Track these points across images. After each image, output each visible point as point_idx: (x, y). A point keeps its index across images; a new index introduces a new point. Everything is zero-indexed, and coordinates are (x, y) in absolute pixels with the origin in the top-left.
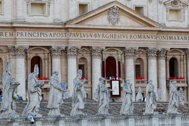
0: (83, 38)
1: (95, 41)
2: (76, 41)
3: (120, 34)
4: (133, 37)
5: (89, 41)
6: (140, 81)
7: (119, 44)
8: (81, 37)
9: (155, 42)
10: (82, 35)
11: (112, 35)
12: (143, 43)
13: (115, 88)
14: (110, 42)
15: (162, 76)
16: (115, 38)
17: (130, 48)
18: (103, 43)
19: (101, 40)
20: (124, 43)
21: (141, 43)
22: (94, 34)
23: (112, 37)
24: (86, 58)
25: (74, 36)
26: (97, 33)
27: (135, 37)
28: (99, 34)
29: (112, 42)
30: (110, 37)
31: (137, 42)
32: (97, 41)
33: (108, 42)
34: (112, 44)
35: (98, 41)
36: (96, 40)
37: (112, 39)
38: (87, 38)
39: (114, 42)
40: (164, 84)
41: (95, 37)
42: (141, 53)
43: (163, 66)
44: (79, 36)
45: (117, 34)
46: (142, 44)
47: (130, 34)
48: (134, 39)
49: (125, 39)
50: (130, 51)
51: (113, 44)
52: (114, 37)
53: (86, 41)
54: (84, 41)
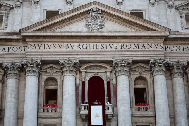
0: (48, 50)
1: (65, 53)
2: (36, 54)
3: (105, 44)
4: (125, 46)
5: (56, 53)
6: (142, 109)
7: (103, 56)
8: (44, 49)
9: (161, 53)
10: (46, 47)
11: (92, 45)
12: (141, 54)
13: (97, 116)
14: (89, 53)
15: (177, 100)
16: (97, 48)
17: (120, 61)
18: (78, 55)
19: (75, 52)
20: (111, 55)
21: (139, 54)
22: (64, 44)
23: (91, 47)
24: (56, 78)
25: (34, 48)
26: (69, 44)
27: (129, 46)
28: (72, 44)
29: (92, 53)
30: (88, 47)
31: (132, 53)
32: (69, 53)
33: (86, 53)
34: (92, 56)
35: (71, 54)
36: (67, 52)
37: (92, 50)
38: (53, 50)
39: (95, 53)
40: (182, 111)
41: (66, 48)
42: (143, 69)
43: (180, 86)
44: (42, 47)
45: (100, 44)
46: (140, 56)
47: (120, 43)
48: (126, 49)
49: (113, 49)
50: (120, 65)
51: (94, 56)
52: (95, 47)
53: (51, 53)
54: (49, 53)
